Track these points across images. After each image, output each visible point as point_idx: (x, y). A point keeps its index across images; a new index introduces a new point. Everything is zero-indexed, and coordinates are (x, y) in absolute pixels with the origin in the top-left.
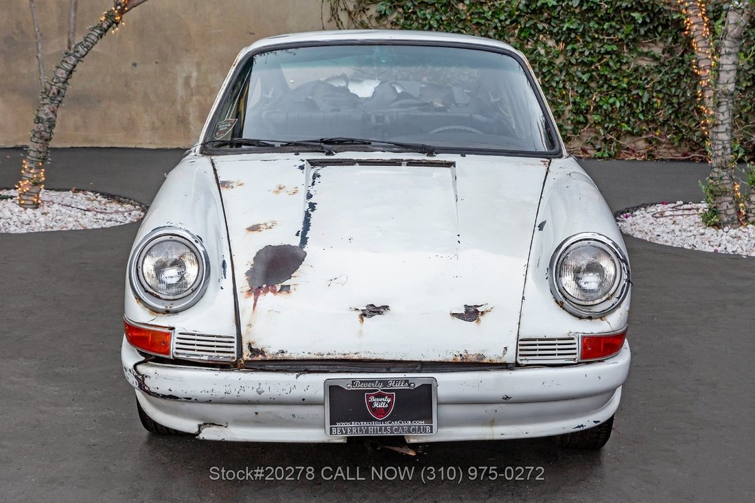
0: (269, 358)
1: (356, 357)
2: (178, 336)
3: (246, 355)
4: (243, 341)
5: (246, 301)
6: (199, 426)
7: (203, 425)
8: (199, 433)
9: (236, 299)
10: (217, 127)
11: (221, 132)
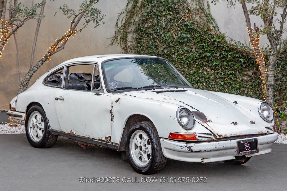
0: (223, 137)
1: (241, 135)
2: (197, 135)
3: (218, 137)
4: (215, 133)
5: (205, 125)
6: (201, 160)
7: (203, 159)
8: (203, 161)
9: (201, 124)
10: (110, 85)
11: (114, 86)
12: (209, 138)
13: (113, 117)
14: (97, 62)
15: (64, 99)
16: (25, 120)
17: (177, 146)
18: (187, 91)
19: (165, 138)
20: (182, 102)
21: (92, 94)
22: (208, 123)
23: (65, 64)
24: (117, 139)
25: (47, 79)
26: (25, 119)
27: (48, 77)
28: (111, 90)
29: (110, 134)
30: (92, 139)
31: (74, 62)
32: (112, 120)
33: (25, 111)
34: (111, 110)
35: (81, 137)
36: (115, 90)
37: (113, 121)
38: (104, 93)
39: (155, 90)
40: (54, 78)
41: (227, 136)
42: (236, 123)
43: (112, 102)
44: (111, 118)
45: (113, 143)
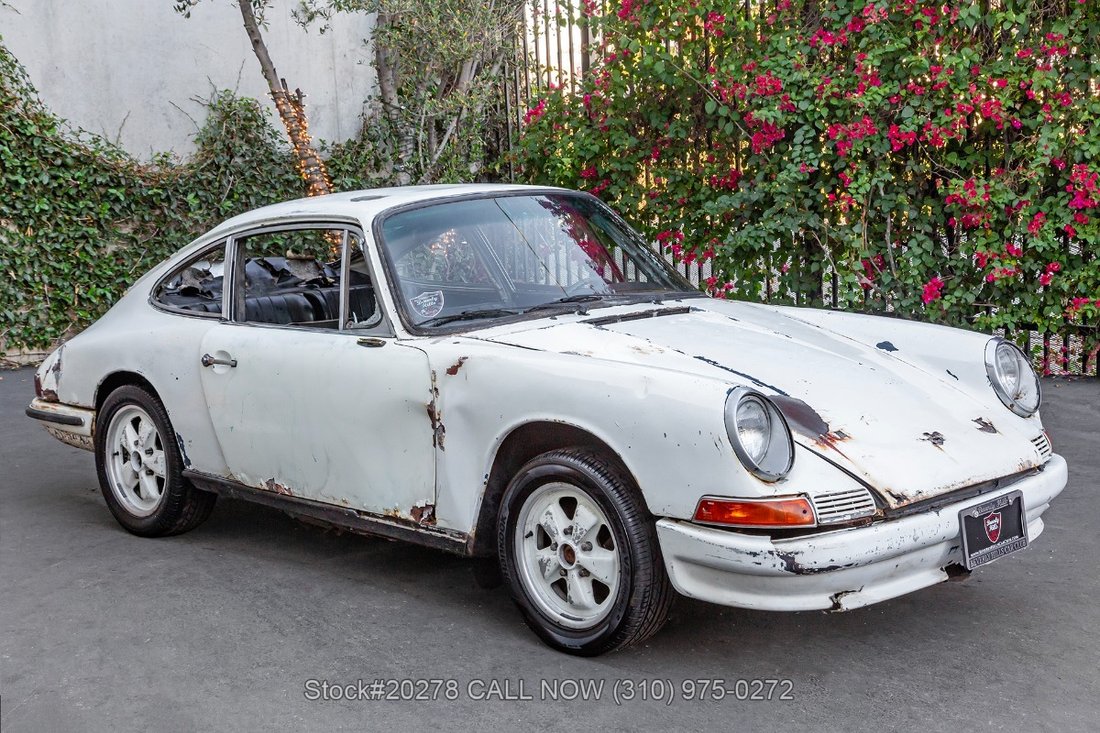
0: (912, 501)
1: (971, 484)
2: (814, 501)
3: (893, 503)
4: (879, 490)
5: (829, 453)
6: (831, 598)
7: (837, 596)
8: (837, 605)
9: (815, 453)
10: (415, 304)
11: (430, 309)
12: (857, 511)
13: (439, 431)
14: (354, 216)
15: (236, 362)
16: (94, 433)
17: (737, 551)
18: (694, 309)
19: (677, 520)
20: (708, 361)
21: (348, 342)
22: (839, 445)
23: (230, 229)
24: (461, 515)
25: (163, 285)
26: (92, 431)
27: (168, 278)
28: (424, 323)
29: (430, 497)
30: (359, 512)
31: (266, 220)
32: (438, 441)
33: (91, 402)
34: (432, 402)
35: (310, 503)
36: (438, 325)
37: (442, 448)
38: (396, 337)
39: (584, 314)
40: (189, 281)
41: (925, 494)
42: (937, 433)
43: (434, 373)
44: (434, 436)
45: (445, 533)
